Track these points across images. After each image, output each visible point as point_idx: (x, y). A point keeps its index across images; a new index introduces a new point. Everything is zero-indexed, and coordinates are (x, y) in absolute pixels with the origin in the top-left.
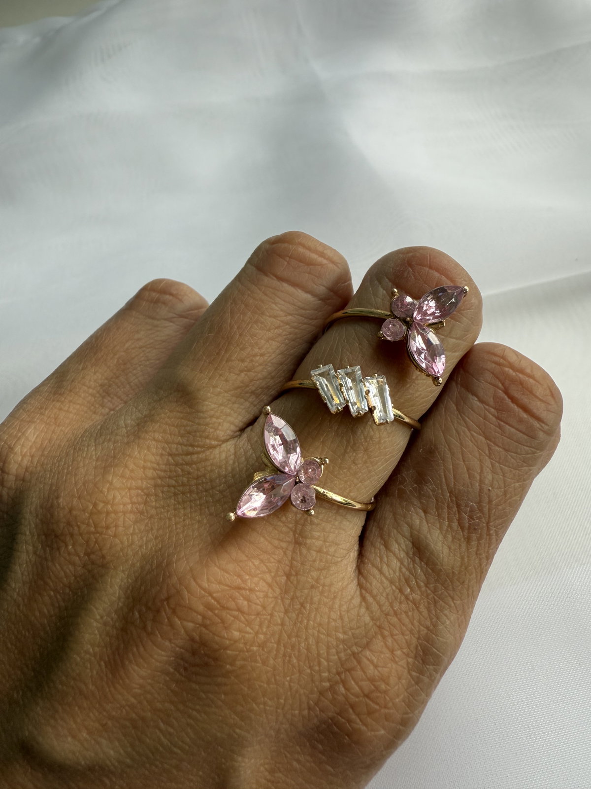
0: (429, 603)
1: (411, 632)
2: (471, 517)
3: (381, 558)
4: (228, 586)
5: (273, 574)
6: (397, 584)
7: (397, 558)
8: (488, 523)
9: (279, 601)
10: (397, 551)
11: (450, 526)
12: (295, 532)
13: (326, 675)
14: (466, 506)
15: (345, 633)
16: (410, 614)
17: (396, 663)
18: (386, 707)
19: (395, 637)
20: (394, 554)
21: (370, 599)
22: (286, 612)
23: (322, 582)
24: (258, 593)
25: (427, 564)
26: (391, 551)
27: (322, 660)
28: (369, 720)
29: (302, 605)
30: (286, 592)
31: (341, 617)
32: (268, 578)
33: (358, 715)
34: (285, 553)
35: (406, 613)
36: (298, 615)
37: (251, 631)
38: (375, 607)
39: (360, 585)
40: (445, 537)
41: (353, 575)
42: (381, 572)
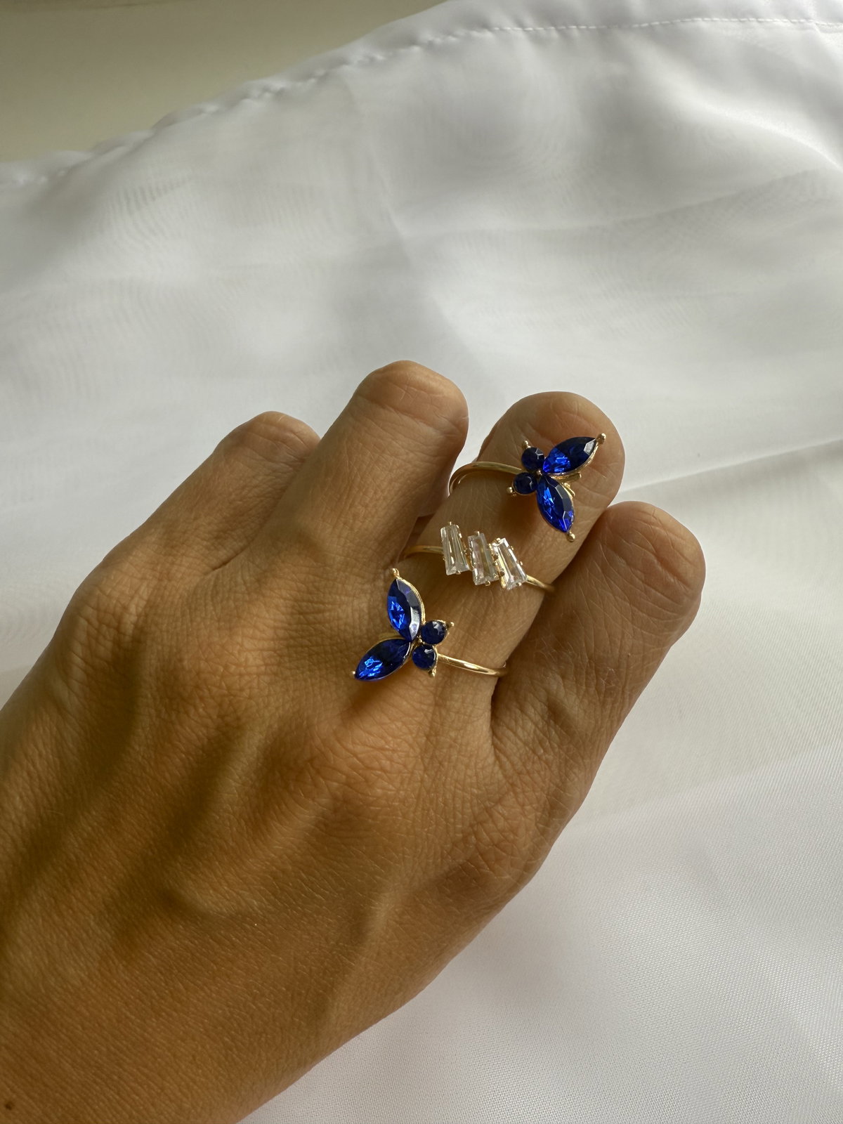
0: (560, 763)
1: (542, 789)
2: (608, 682)
3: (516, 721)
4: (372, 747)
5: (414, 735)
6: (531, 745)
7: (532, 721)
8: (624, 687)
9: (420, 760)
10: (533, 715)
11: (587, 691)
12: (435, 695)
13: (459, 826)
14: (605, 671)
15: (479, 788)
16: (542, 773)
17: (525, 816)
18: (512, 855)
19: (526, 794)
20: (530, 718)
21: (504, 759)
22: (426, 770)
23: (459, 741)
24: (400, 753)
25: (562, 727)
26: (526, 714)
27: (458, 813)
28: (497, 866)
29: (441, 763)
30: (426, 751)
31: (476, 774)
32: (409, 738)
33: (487, 862)
34: (426, 716)
35: (538, 772)
36: (436, 773)
37: (394, 789)
38: (508, 765)
39: (495, 746)
40: (582, 702)
41: (488, 735)
42: (515, 733)
